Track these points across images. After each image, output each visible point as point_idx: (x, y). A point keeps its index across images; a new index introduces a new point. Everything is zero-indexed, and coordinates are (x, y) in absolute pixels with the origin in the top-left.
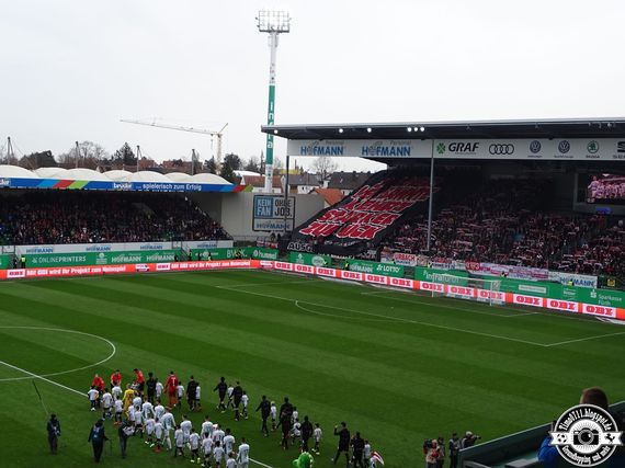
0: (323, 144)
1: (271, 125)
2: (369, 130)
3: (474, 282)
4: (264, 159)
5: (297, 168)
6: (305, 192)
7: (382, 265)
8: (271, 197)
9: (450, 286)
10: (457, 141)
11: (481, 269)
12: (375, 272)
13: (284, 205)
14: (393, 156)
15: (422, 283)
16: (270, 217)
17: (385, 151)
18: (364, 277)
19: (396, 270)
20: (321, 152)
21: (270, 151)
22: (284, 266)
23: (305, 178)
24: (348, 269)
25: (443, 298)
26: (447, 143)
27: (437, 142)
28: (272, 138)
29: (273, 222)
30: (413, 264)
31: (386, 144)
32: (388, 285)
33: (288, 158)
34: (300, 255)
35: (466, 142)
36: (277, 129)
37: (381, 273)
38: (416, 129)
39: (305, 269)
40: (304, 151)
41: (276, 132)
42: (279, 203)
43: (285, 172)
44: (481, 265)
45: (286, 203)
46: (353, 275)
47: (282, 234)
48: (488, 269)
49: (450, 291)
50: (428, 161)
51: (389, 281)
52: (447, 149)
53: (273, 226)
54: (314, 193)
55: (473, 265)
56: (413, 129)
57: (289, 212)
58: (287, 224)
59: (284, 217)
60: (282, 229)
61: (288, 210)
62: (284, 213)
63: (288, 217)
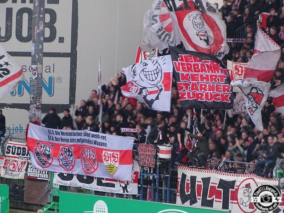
34: (100, 207)
57: (51, 25)
58: (46, 77)
59: (29, 47)
60: (26, 98)
61: (48, 18)
62: (30, 28)
63: (48, 47)
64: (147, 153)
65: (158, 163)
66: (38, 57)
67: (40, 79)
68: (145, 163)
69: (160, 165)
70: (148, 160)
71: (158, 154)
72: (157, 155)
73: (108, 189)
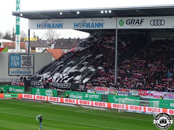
0: (50, 22)
1: (18, 11)
2: (78, 13)
3: (143, 103)
4: (15, 32)
5: (35, 37)
6: (40, 51)
7: (88, 94)
8: (19, 55)
9: (129, 106)
10: (131, 18)
11: (147, 94)
12: (84, 98)
13: (28, 59)
14: (93, 28)
15: (112, 104)
16: (19, 67)
17: (88, 25)
18: (77, 102)
19: (97, 97)
20: (49, 26)
21: (18, 27)
22: (28, 96)
23: (40, 43)
24: (67, 97)
25: (125, 113)
26: (125, 19)
27: (119, 19)
28: (19, 19)
29: (21, 70)
30: (107, 93)
31: (89, 21)
32: (92, 106)
33: (29, 30)
34: (38, 90)
35: (136, 19)
36: (22, 13)
37: (87, 99)
38: (106, 12)
39: (41, 98)
40: (39, 26)
41: (21, 15)
42: (24, 58)
43: (27, 39)
44: (148, 92)
45: (29, 58)
46: (70, 101)
47: (26, 77)
48: (152, 95)
49: (129, 109)
50: (113, 31)
51: (92, 104)
52: (125, 23)
53: (21, 72)
54: (46, 52)
55: (143, 92)
56: (104, 11)
57: (30, 63)
58: (30, 71)
59: (27, 67)
60: (27, 74)
61: (30, 62)
62: (27, 64)
63: (30, 67)
66: (29, 68)
67: (29, 71)
73: (39, 87)
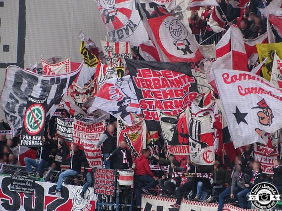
64: (105, 179)
65: (117, 191)
68: (102, 191)
69: (120, 193)
70: (106, 187)
71: (118, 180)
72: (117, 182)
